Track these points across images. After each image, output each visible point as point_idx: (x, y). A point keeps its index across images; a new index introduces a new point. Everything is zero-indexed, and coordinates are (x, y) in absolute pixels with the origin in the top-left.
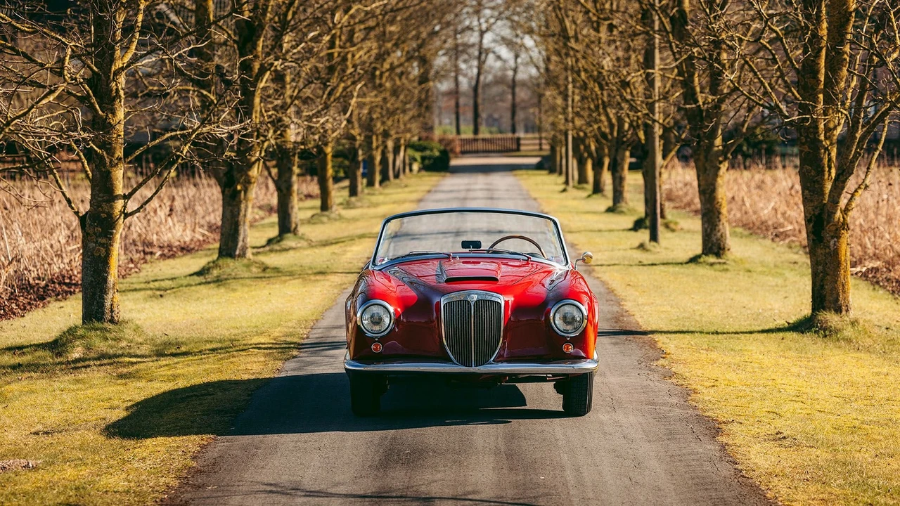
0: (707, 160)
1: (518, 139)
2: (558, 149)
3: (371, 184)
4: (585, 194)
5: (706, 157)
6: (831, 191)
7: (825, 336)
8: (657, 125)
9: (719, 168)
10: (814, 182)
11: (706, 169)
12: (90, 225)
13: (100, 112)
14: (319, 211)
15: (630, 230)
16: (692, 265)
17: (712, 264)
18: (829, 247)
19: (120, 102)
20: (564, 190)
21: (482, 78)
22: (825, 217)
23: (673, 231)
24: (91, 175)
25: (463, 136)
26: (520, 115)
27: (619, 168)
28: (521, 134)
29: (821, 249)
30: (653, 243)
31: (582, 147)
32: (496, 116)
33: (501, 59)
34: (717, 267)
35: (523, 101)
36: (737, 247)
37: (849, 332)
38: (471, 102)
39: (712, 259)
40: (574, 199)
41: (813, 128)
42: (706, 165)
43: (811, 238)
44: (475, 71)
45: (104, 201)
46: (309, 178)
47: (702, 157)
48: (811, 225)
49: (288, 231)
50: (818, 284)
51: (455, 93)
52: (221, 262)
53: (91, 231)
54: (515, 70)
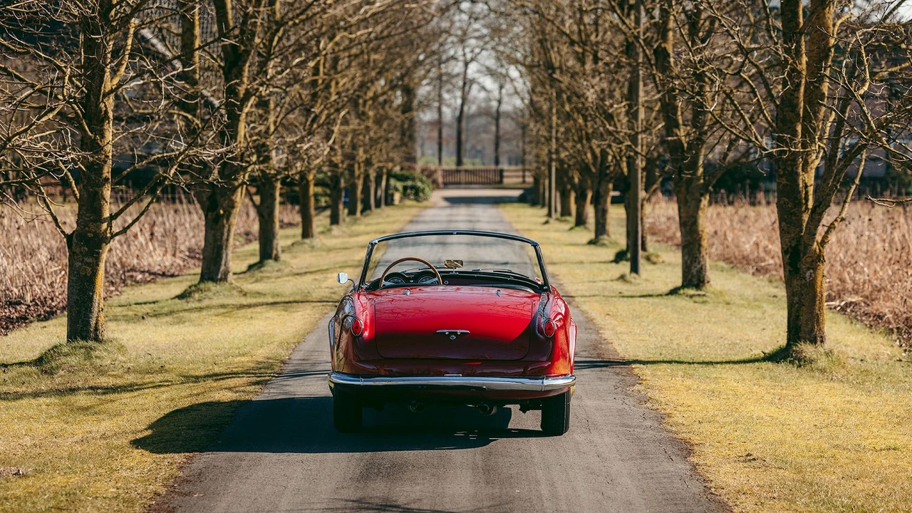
0: (688, 193)
1: (502, 171)
2: (542, 181)
3: (352, 212)
4: (567, 226)
5: (687, 190)
6: (808, 223)
7: (800, 366)
8: (640, 156)
9: (700, 201)
10: (791, 214)
11: (687, 201)
12: (77, 244)
13: (90, 133)
14: (299, 238)
15: (612, 262)
16: (672, 298)
17: (691, 296)
18: (805, 278)
19: (109, 123)
20: (547, 222)
21: (466, 108)
22: (802, 248)
23: (654, 263)
24: (78, 195)
25: (445, 167)
26: (504, 147)
27: (602, 201)
28: (504, 166)
29: (797, 280)
30: (634, 275)
31: (565, 179)
32: (479, 147)
33: (485, 89)
34: (697, 299)
35: (507, 133)
36: (717, 279)
37: (823, 362)
38: (454, 133)
39: (692, 291)
40: (557, 231)
41: (791, 160)
42: (688, 197)
43: (787, 269)
44: (459, 101)
45: (91, 221)
46: (289, 206)
47: (683, 189)
48: (788, 256)
49: (270, 257)
50: (793, 315)
51: (439, 124)
52: (202, 286)
53: (77, 251)
54: (500, 102)
